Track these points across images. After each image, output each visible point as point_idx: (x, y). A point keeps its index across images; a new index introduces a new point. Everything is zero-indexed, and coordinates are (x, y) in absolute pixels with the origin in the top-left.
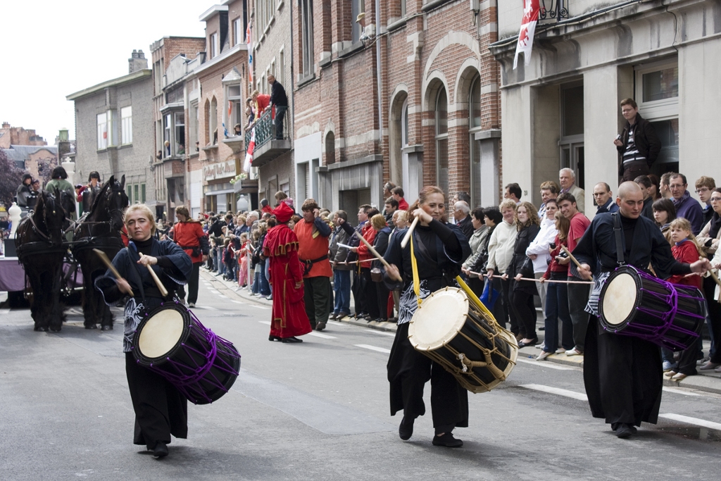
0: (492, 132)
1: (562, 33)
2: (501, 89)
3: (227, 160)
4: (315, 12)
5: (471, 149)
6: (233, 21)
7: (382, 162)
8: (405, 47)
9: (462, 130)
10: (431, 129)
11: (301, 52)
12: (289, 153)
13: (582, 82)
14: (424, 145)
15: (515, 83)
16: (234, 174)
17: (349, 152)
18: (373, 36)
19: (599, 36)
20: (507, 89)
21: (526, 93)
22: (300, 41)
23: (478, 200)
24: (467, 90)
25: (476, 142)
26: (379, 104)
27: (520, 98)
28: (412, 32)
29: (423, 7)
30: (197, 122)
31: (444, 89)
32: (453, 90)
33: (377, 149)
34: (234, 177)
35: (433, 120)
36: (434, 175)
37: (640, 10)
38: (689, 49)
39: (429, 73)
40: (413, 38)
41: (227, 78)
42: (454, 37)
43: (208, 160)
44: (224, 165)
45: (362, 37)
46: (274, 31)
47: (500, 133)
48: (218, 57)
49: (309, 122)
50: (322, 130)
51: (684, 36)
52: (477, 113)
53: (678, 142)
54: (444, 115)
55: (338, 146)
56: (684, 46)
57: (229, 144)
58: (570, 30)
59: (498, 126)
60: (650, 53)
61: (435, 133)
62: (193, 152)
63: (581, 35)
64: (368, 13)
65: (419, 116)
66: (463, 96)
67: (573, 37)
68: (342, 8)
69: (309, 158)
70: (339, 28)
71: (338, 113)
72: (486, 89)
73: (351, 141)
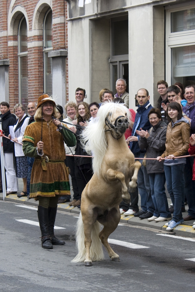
0: (61, 51)
2: (67, 21)
9: (38, 50)
10: (15, 48)
15: (78, 17)
20: (72, 20)
21: (86, 24)
24: (42, 21)
25: (48, 59)
27: (82, 27)
31: (25, 19)
32: (32, 20)
35: (17, 42)
36: (17, 82)
39: (14, 8)
47: (67, 53)
52: (49, 38)
54: (24, 38)
59: (65, 48)
61: (18, 52)
65: (7, 38)
66: (39, 25)
72: (56, 20)
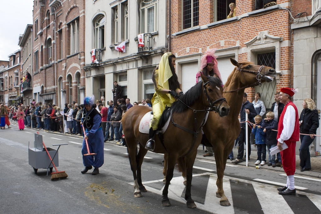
0: (83, 87)
1: (100, 65)
3: (15, 92)
4: (39, 57)
5: (78, 91)
6: (17, 58)
7: (56, 93)
8: (62, 66)
9: (76, 87)
10: (68, 86)
11: (35, 66)
12: (31, 91)
13: (105, 76)
14: (66, 90)
15: (89, 76)
16: (16, 95)
17: (47, 91)
18: (54, 63)
19: (109, 66)
20: (87, 77)
21: (91, 78)
22: (35, 63)
23: (79, 103)
24: (77, 77)
25: (79, 89)
26: (55, 79)
27: (90, 80)
28: (63, 63)
29: (67, 57)
30: (7, 82)
31: (71, 77)
32: (74, 77)
33: (54, 90)
34: (17, 96)
36: (69, 97)
37: (119, 61)
38: (130, 70)
39: (68, 73)
40: (64, 64)
41: (15, 72)
42: (74, 65)
43: (10, 91)
44: (14, 93)
45: (51, 63)
46: (28, 61)
47: (85, 88)
48: (13, 66)
49: (37, 83)
50: (40, 85)
51: (129, 67)
52: (79, 83)
53: (127, 91)
54: (71, 83)
55: (44, 89)
56: (128, 69)
57: (15, 88)
58: (102, 64)
59: (85, 86)
60: (121, 71)
62: (5, 89)
63: (105, 66)
64: (53, 58)
65: (65, 83)
67: (103, 66)
68: (46, 56)
69: (37, 92)
70: (45, 61)
71: (44, 81)
72: (82, 77)
73: (48, 88)
